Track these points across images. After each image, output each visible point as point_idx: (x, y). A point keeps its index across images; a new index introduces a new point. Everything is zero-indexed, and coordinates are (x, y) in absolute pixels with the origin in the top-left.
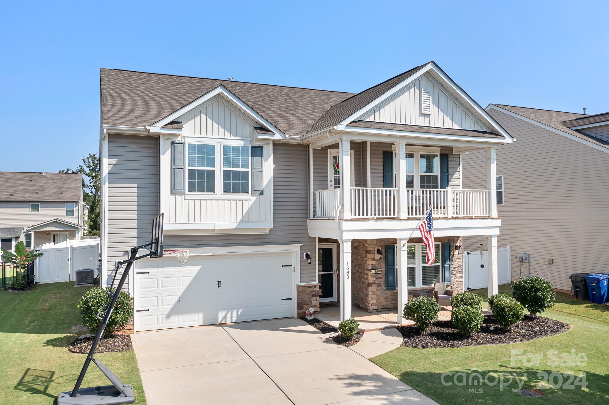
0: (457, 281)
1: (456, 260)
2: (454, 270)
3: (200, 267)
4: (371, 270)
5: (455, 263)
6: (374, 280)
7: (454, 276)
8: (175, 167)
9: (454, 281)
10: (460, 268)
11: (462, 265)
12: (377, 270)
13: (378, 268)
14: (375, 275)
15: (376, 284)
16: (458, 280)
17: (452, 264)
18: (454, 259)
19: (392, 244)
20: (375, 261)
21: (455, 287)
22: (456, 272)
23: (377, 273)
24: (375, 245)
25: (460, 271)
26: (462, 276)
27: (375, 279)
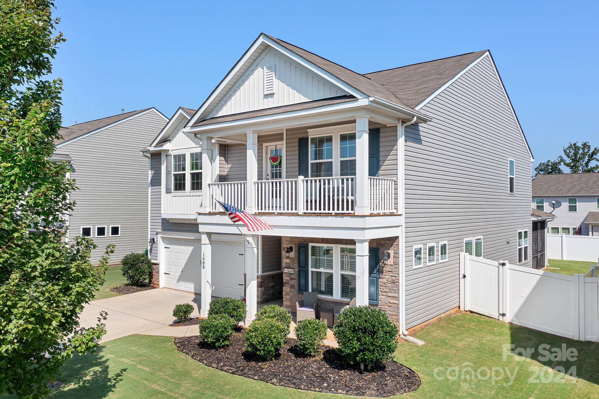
0: (390, 303)
1: (389, 272)
2: (385, 285)
3: (193, 247)
4: (285, 269)
5: (387, 277)
6: (288, 280)
7: (384, 294)
8: (168, 173)
9: (385, 301)
10: (394, 285)
11: (397, 281)
12: (290, 270)
13: (292, 267)
14: (288, 274)
15: (290, 285)
16: (391, 301)
17: (382, 277)
18: (384, 271)
19: (306, 243)
20: (289, 260)
21: (386, 310)
22: (388, 290)
23: (290, 272)
24: (288, 242)
25: (394, 289)
26: (397, 296)
27: (288, 278)
